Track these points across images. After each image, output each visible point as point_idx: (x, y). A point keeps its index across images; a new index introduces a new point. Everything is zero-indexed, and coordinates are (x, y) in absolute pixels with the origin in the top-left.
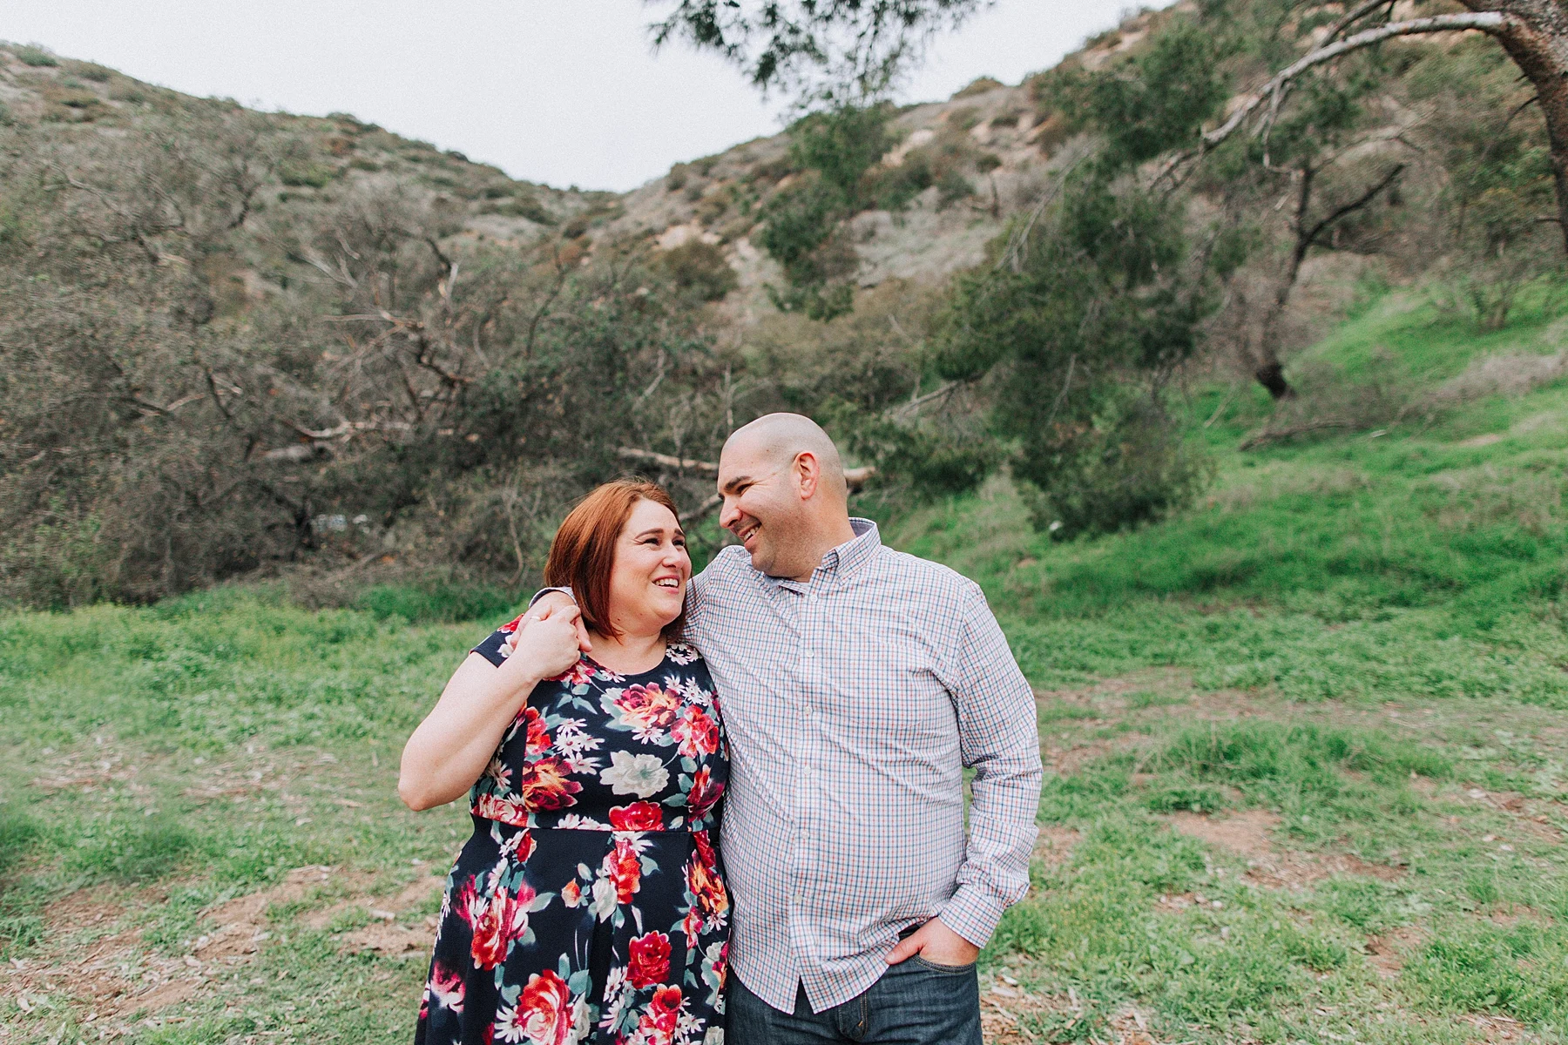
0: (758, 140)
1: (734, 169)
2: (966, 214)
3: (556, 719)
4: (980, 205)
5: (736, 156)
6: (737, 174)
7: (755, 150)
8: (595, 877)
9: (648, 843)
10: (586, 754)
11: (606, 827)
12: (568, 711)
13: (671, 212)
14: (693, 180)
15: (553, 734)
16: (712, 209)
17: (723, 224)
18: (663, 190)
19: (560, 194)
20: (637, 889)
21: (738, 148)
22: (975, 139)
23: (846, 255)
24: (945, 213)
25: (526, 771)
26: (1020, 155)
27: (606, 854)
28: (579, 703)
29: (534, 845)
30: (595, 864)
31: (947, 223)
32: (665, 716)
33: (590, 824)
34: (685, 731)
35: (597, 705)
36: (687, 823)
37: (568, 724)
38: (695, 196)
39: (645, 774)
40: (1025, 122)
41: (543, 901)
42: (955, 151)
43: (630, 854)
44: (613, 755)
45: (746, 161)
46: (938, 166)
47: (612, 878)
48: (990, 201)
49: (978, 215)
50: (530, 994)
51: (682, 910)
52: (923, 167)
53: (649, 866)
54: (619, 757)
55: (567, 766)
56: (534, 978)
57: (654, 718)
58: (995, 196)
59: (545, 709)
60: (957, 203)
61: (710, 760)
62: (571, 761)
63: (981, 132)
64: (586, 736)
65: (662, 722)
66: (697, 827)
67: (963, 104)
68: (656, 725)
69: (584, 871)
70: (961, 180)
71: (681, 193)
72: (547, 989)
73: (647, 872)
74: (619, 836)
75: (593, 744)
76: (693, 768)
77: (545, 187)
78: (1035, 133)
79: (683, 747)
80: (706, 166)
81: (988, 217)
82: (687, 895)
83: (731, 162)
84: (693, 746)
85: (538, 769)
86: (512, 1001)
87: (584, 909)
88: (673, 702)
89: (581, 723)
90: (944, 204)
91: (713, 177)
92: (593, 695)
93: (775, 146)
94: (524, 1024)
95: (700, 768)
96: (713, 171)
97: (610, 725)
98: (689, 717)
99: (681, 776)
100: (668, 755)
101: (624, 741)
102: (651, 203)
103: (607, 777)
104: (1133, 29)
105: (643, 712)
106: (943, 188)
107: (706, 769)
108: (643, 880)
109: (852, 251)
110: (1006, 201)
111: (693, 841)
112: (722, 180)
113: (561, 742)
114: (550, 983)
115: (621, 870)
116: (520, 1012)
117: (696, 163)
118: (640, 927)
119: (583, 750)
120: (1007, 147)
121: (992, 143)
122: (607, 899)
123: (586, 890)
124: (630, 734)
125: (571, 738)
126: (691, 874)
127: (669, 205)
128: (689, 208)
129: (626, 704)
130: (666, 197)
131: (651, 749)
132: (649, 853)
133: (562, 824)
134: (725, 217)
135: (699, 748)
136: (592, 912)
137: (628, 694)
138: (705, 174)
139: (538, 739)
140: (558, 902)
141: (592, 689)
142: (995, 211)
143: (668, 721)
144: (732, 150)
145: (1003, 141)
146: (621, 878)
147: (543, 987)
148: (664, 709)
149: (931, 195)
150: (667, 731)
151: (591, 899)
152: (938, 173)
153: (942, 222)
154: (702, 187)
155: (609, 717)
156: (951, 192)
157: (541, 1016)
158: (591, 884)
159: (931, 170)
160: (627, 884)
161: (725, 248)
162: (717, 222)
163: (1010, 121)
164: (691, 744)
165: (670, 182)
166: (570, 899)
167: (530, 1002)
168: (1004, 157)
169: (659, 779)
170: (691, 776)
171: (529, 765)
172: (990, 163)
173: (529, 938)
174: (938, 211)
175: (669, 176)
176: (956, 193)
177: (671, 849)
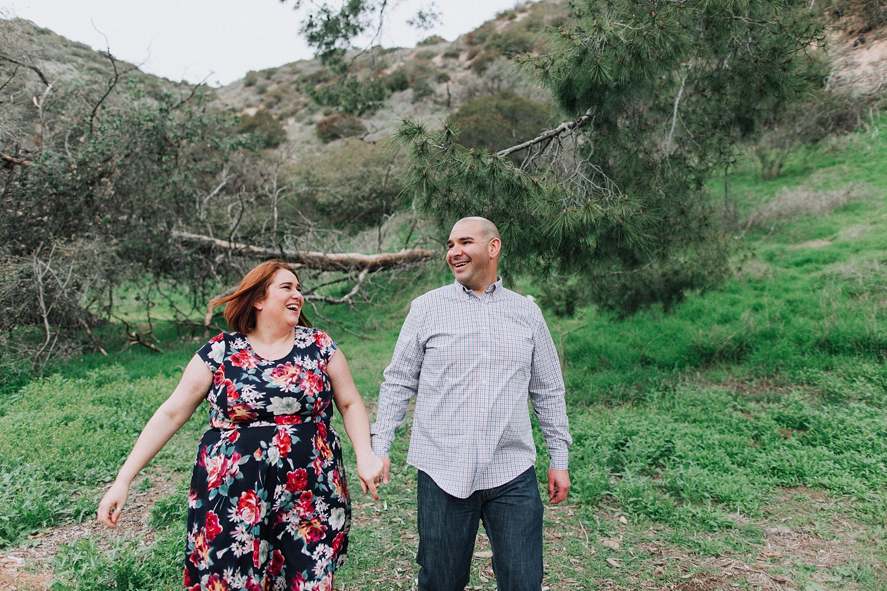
0: (301, 62)
1: (286, 77)
2: (431, 105)
3: (241, 385)
4: (439, 100)
5: (289, 69)
6: (288, 80)
7: (299, 66)
8: (269, 447)
9: (295, 430)
10: (257, 400)
11: (273, 424)
12: (247, 381)
13: (247, 99)
14: (261, 81)
15: (239, 392)
16: (272, 99)
17: (279, 108)
18: (242, 85)
19: (176, 85)
20: (290, 450)
21: (289, 65)
22: (434, 64)
23: (356, 125)
24: (417, 104)
25: (229, 410)
26: (461, 74)
27: (274, 435)
28: (251, 378)
29: (239, 435)
30: (268, 441)
31: (419, 110)
32: (295, 378)
33: (265, 424)
34: (306, 384)
35: (260, 378)
36: (313, 419)
37: (247, 387)
38: (262, 91)
39: (289, 405)
40: (463, 57)
41: (246, 459)
42: (423, 69)
43: (286, 435)
44: (271, 399)
45: (295, 72)
46: (413, 77)
47: (277, 446)
48: (446, 97)
49: (438, 107)
50: (242, 501)
51: (312, 458)
52: (403, 76)
53: (295, 440)
54: (275, 400)
55: (249, 407)
56: (244, 494)
57: (290, 380)
58: (449, 95)
59: (235, 380)
60: (425, 99)
61: (320, 395)
62: (250, 404)
63: (438, 60)
64: (256, 392)
65: (294, 381)
66: (318, 420)
67: (424, 49)
68: (291, 383)
69: (263, 444)
70: (427, 85)
71: (253, 88)
72: (251, 498)
73: (294, 442)
74: (280, 427)
75: (260, 395)
76: (313, 400)
77: (166, 80)
78: (469, 63)
79: (307, 392)
80: (269, 74)
81: (444, 108)
82: (314, 451)
83: (285, 73)
84: (311, 391)
85: (235, 408)
86: (235, 504)
87: (263, 461)
88: (298, 370)
89: (253, 386)
90: (417, 99)
91: (274, 81)
92: (258, 374)
93: (312, 66)
94: (241, 514)
95: (316, 399)
96: (273, 77)
97: (268, 386)
98: (307, 377)
99: (307, 405)
100: (299, 396)
101: (277, 392)
102: (233, 93)
103: (269, 409)
104: (523, 11)
105: (284, 378)
106: (416, 89)
107: (319, 399)
108: (292, 446)
109: (360, 122)
110: (456, 99)
111: (316, 427)
112: (279, 83)
113: (244, 395)
114: (252, 495)
115: (282, 442)
116: (239, 508)
117: (264, 71)
118: (292, 467)
119: (256, 399)
120: (453, 70)
121: (444, 67)
122: (275, 456)
123: (264, 453)
124: (279, 388)
125: (248, 394)
126: (316, 442)
127: (245, 95)
128: (258, 97)
129: (275, 375)
130: (243, 89)
131: (290, 394)
132: (295, 434)
133: (252, 425)
134: (280, 104)
135: (315, 391)
136: (267, 462)
137: (276, 371)
138: (268, 78)
139: (232, 394)
140: (252, 459)
141: (257, 371)
142: (448, 104)
143: (297, 380)
144: (286, 65)
145: (450, 66)
146: (282, 446)
147: (249, 497)
148: (294, 375)
149: (409, 93)
150: (297, 385)
151: (267, 456)
152: (413, 80)
153: (416, 109)
154: (267, 85)
155: (267, 383)
156: (421, 92)
157: (249, 510)
158: (267, 450)
159: (409, 79)
160: (285, 449)
161: (281, 122)
162: (276, 107)
163: (455, 55)
164: (310, 389)
165: (246, 81)
166: (258, 457)
167: (243, 504)
168: (452, 75)
169: (297, 406)
170: (312, 404)
171: (230, 407)
172: (443, 78)
173: (241, 476)
174: (413, 103)
175: (246, 78)
176: (423, 93)
177: (306, 431)
